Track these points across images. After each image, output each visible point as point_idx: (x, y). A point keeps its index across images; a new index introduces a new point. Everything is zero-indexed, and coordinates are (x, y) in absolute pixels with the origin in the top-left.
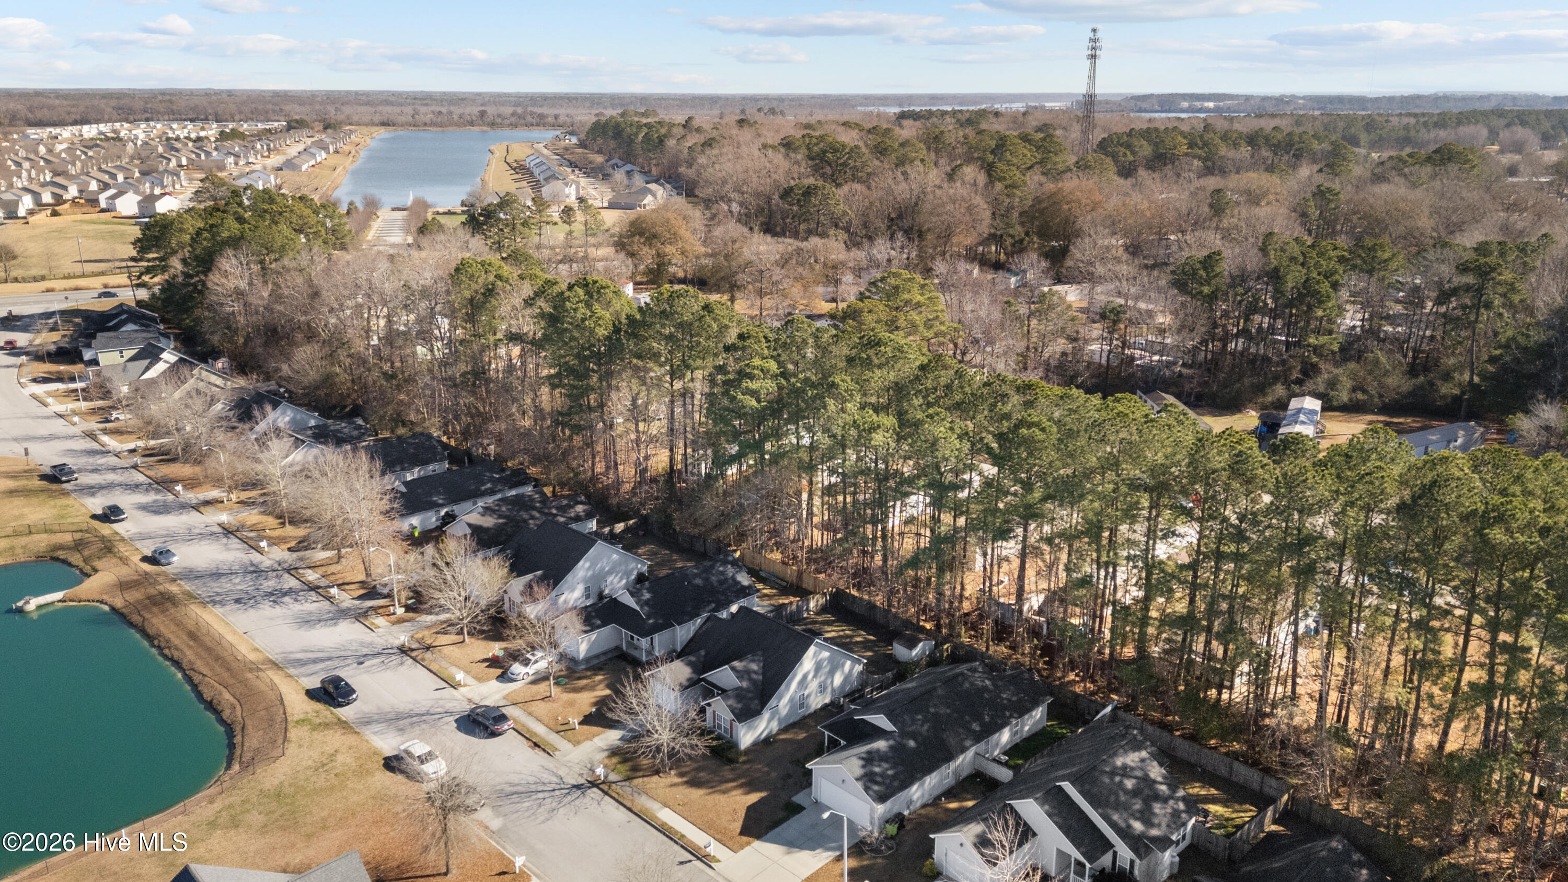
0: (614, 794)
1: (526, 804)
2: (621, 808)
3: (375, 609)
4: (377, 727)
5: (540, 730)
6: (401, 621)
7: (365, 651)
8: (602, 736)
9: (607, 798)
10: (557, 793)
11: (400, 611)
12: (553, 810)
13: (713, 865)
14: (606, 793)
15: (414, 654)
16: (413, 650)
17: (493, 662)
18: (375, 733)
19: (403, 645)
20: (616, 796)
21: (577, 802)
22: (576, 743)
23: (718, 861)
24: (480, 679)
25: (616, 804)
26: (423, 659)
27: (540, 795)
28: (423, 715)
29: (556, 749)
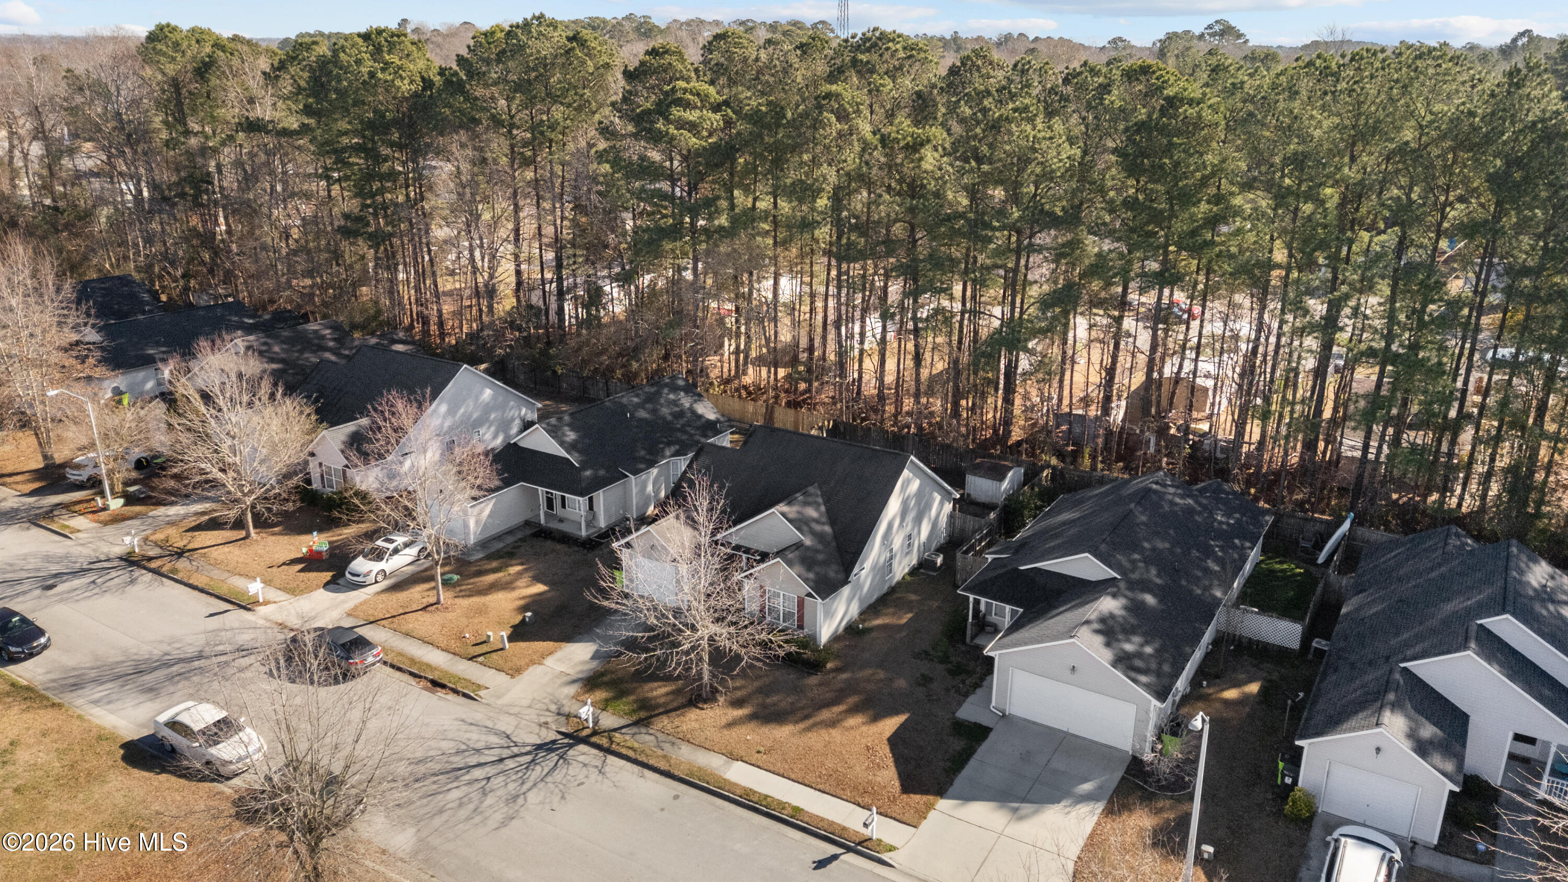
0: (624, 751)
1: (455, 794)
2: (647, 772)
3: (66, 506)
4: (98, 692)
5: (436, 659)
6: (118, 519)
7: (55, 569)
8: (558, 654)
9: (611, 759)
10: (510, 764)
11: (116, 504)
12: (515, 797)
13: (885, 857)
14: (609, 751)
15: (154, 565)
16: (150, 559)
17: (311, 562)
18: (96, 702)
19: (131, 553)
20: (631, 753)
21: (558, 775)
22: (515, 672)
23: (891, 849)
24: (293, 591)
25: (636, 768)
26: (174, 571)
27: (478, 773)
28: (190, 660)
29: (479, 687)
